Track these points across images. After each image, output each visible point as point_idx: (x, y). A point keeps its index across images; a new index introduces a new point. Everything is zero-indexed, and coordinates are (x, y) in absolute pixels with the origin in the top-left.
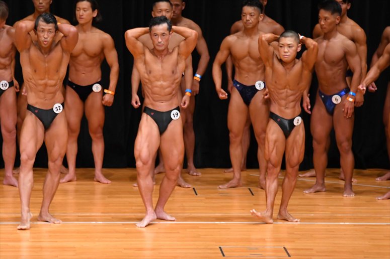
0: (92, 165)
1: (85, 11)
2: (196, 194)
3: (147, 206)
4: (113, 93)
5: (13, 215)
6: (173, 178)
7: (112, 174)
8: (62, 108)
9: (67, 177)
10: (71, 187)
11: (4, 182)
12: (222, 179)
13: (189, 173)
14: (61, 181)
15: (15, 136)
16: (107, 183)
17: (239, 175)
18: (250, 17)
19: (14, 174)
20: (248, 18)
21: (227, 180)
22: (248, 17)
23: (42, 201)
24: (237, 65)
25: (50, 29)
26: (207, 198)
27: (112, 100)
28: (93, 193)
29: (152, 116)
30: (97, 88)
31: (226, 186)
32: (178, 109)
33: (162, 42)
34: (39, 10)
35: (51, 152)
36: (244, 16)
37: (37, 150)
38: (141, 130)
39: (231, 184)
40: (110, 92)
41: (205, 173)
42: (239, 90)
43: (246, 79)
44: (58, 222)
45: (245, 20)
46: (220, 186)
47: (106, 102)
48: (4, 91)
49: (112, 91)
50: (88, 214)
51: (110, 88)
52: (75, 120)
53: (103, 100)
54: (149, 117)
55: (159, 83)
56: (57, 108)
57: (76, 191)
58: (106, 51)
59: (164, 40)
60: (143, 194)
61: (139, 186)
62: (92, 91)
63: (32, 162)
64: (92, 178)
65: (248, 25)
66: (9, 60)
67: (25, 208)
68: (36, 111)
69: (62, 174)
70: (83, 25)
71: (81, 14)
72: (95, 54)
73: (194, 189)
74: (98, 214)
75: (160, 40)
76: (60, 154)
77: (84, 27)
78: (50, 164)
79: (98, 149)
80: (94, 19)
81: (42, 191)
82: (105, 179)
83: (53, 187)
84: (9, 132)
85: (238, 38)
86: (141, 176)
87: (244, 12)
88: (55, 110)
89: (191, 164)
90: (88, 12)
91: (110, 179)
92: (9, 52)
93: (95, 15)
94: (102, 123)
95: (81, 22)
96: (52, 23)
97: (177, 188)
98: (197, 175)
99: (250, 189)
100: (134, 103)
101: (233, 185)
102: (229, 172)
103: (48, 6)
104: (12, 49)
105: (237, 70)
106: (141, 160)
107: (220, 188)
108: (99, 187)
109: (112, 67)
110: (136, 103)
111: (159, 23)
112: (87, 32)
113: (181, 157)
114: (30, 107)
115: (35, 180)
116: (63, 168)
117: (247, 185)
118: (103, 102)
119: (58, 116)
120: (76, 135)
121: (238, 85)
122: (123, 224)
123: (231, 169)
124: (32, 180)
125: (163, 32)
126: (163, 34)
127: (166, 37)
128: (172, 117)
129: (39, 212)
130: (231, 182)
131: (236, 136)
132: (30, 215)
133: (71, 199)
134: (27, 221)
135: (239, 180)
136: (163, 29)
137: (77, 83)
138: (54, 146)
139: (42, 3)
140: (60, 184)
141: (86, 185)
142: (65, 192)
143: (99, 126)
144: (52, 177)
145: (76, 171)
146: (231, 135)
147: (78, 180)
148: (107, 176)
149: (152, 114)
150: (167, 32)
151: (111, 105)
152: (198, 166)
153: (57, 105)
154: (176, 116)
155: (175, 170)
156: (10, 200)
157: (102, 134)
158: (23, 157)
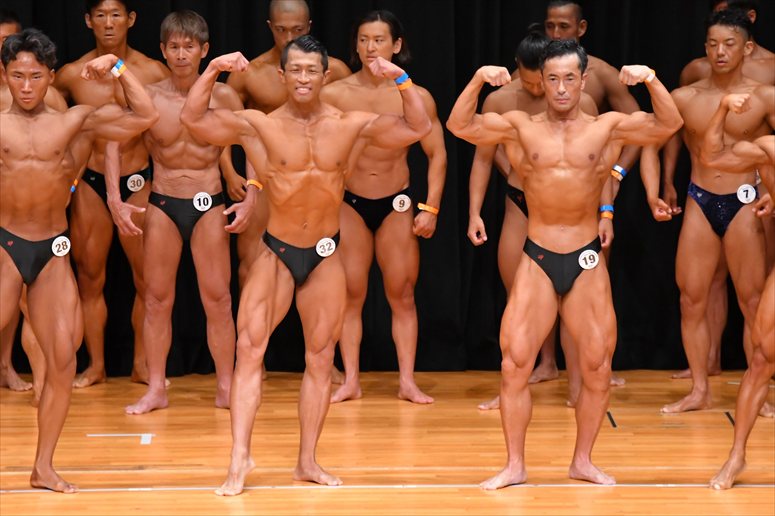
0: (393, 366)
1: (378, 40)
2: (614, 426)
4: (436, 211)
7: (433, 385)
8: (333, 245)
9: (342, 392)
10: (350, 411)
12: (665, 393)
15: (228, 308)
16: (427, 403)
17: (704, 384)
18: (725, 47)
20: (721, 51)
21: (676, 396)
22: (721, 49)
26: (635, 434)
27: (432, 227)
28: (394, 423)
30: (401, 204)
31: (677, 407)
33: (567, 93)
35: (311, 332)
36: (713, 46)
39: (688, 402)
40: (430, 208)
41: (633, 381)
42: (701, 205)
43: (717, 181)
44: (335, 483)
45: (714, 56)
46: (665, 409)
47: (422, 229)
48: (203, 213)
49: (435, 207)
50: (386, 469)
51: (429, 200)
53: (414, 224)
56: (325, 247)
57: (362, 420)
59: (571, 89)
62: (393, 209)
64: (394, 392)
65: (722, 67)
66: (214, 151)
68: (282, 250)
71: (370, 48)
74: (406, 468)
75: (562, 89)
76: (330, 337)
78: (311, 357)
79: (405, 332)
82: (421, 394)
85: (699, 92)
87: (712, 37)
88: (319, 251)
90: (384, 43)
93: (397, 49)
94: (414, 274)
96: (315, 50)
99: (728, 414)
101: (693, 405)
102: (683, 378)
108: (407, 412)
109: (432, 156)
110: (479, 235)
111: (560, 53)
112: (380, 86)
117: (722, 405)
118: (415, 230)
120: (360, 301)
121: (699, 195)
122: (461, 490)
123: (688, 372)
125: (569, 72)
126: (569, 76)
127: (576, 83)
130: (687, 398)
131: (695, 301)
133: (350, 437)
135: (706, 393)
136: (569, 66)
137: (360, 194)
140: (331, 406)
141: (382, 406)
142: (339, 422)
143: (408, 280)
145: (360, 377)
146: (684, 299)
147: (364, 396)
148: (424, 388)
150: (577, 73)
151: (429, 236)
154: (590, 262)
157: (412, 298)
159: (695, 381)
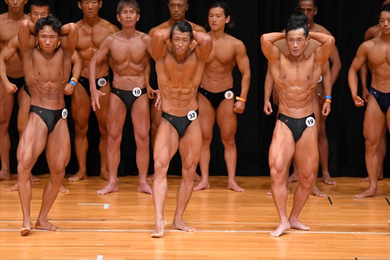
0: (225, 173)
1: (218, 17)
2: (332, 204)
3: (281, 215)
4: (245, 101)
5: (148, 223)
6: (307, 186)
7: (243, 182)
8: (196, 115)
9: (201, 185)
10: (204, 195)
11: (138, 190)
12: (358, 188)
13: (324, 182)
14: (195, 189)
15: (148, 144)
16: (241, 192)
17: (375, 184)
18: (388, 22)
19: (148, 181)
20: (386, 24)
21: (363, 190)
22: (386, 23)
23: (175, 209)
24: (374, 71)
25: (185, 38)
26: (342, 208)
27: (243, 108)
28: (225, 201)
29: (286, 123)
30: (229, 95)
31: (362, 195)
32: (313, 115)
33: (298, 48)
34: (175, 18)
35: (185, 159)
36: (382, 21)
37: (171, 157)
38: (275, 138)
39: (367, 193)
40: (242, 99)
41: (340, 182)
42: (375, 98)
44: (192, 230)
45: (383, 26)
46: (356, 196)
47: (238, 109)
48: (137, 97)
49: (244, 98)
50: (221, 223)
51: (241, 95)
52: (208, 127)
53: (234, 107)
54: (283, 123)
55: (293, 88)
56: (192, 115)
57: (210, 199)
58: (238, 58)
59: (300, 45)
60: (277, 202)
61: (273, 195)
62: (225, 98)
63: (166, 169)
64: (225, 186)
65: (386, 31)
66: (142, 67)
67: (160, 216)
68: (171, 119)
69: (196, 182)
70: (215, 31)
71: (214, 20)
72: (227, 61)
73: (329, 198)
74: (231, 223)
75: (296, 45)
76: (193, 162)
77: (217, 33)
78: (184, 171)
79: (231, 157)
80: (226, 25)
81: (176, 199)
82: (239, 187)
83: (186, 195)
84: (143, 139)
85: (375, 43)
86: (275, 185)
87: (382, 17)
88: (189, 117)
89: (326, 173)
90: (221, 18)
91: (243, 187)
92: (143, 59)
93: (228, 21)
95: (214, 28)
96: (187, 31)
97: (311, 196)
98: (332, 184)
99: (387, 199)
100: (266, 110)
102: (365, 181)
103: (183, 14)
104: (145, 55)
105: (374, 76)
106: (275, 168)
107: (355, 197)
108: (232, 195)
109: (243, 73)
110: (269, 110)
111: (295, 28)
112: (219, 39)
113: (316, 165)
114: (164, 115)
115: (169, 187)
116: (197, 175)
117: (383, 194)
118: (235, 110)
119: (192, 123)
120: (209, 142)
121: (375, 93)
122: (257, 233)
123: (368, 179)
124: (166, 188)
125: (299, 37)
126: (299, 39)
127: (303, 42)
128: (307, 124)
129: (173, 220)
130: (367, 191)
131: (372, 144)
132: (164, 223)
133: (204, 207)
134: (161, 229)
135: (376, 189)
136: (299, 34)
137: (208, 90)
138: (188, 154)
139: (177, 12)
140: (193, 192)
141: (219, 193)
142: (199, 200)
143: (231, 133)
144: (186, 185)
145: (209, 178)
146: (367, 143)
147: (211, 188)
149: (287, 121)
150: (303, 37)
151: (242, 112)
152: (333, 175)
153: (191, 112)
154: (311, 123)
155: (309, 178)
156: (143, 207)
157: (234, 141)
158: (157, 164)
159: (372, 182)
